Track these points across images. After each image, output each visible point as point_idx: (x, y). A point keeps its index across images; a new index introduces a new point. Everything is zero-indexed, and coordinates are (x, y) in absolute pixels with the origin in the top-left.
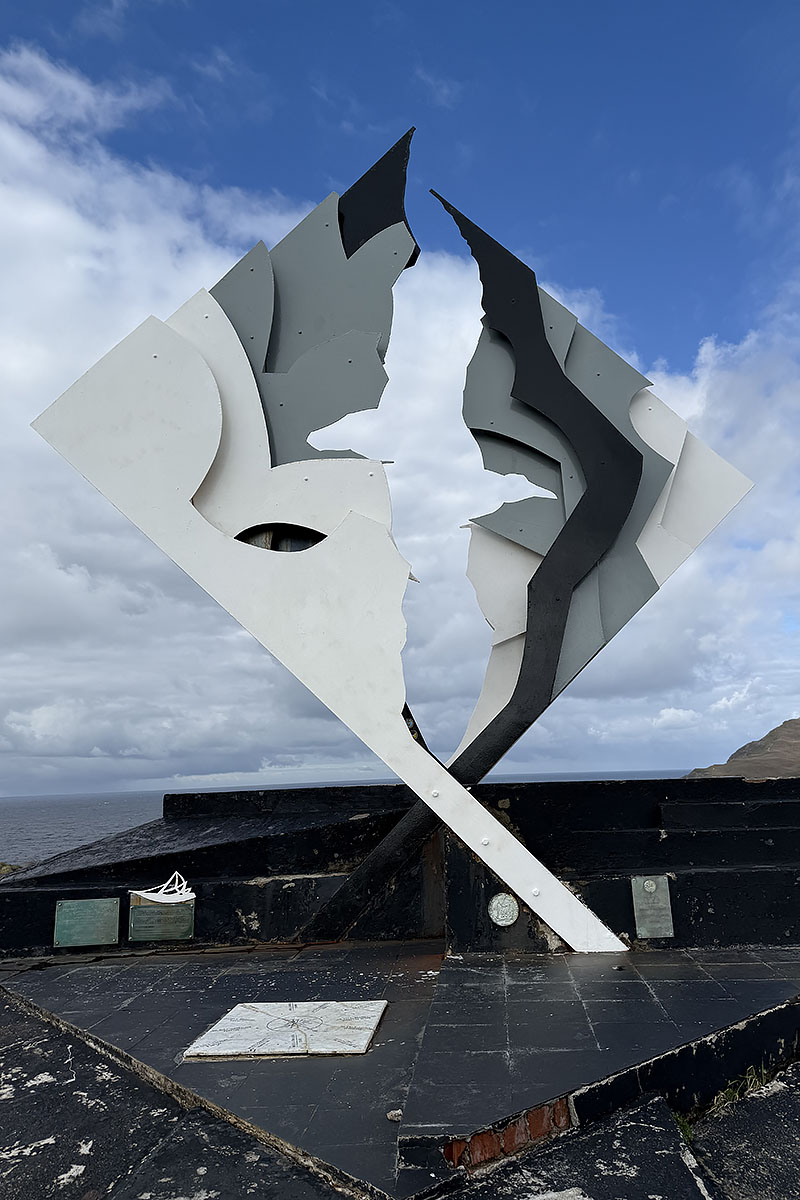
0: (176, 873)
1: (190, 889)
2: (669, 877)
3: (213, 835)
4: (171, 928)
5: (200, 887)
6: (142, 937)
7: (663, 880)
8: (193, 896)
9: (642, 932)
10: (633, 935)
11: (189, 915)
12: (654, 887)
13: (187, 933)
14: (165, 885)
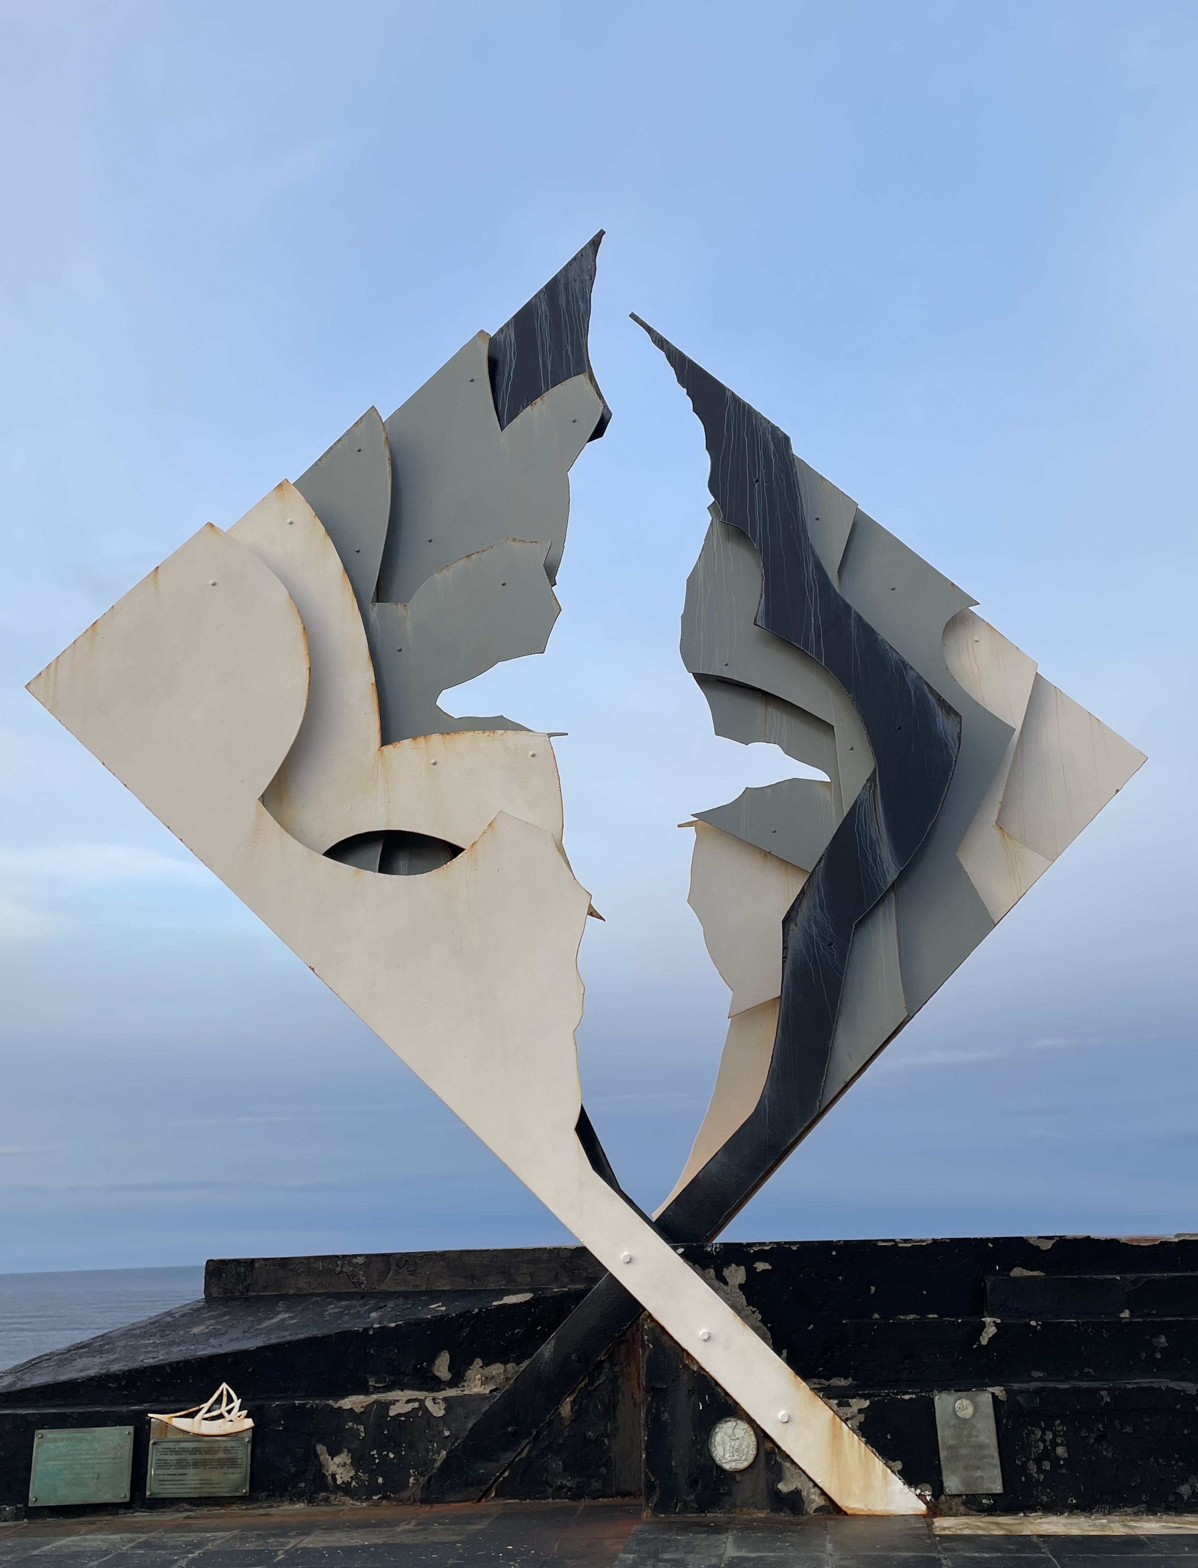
0: (224, 1386)
1: (245, 1412)
2: (993, 1394)
3: (281, 1326)
4: (215, 1476)
5: (260, 1408)
6: (170, 1490)
7: (985, 1398)
8: (249, 1423)
9: (952, 1483)
10: (938, 1490)
11: (244, 1455)
12: (970, 1410)
13: (241, 1486)
14: (206, 1406)
